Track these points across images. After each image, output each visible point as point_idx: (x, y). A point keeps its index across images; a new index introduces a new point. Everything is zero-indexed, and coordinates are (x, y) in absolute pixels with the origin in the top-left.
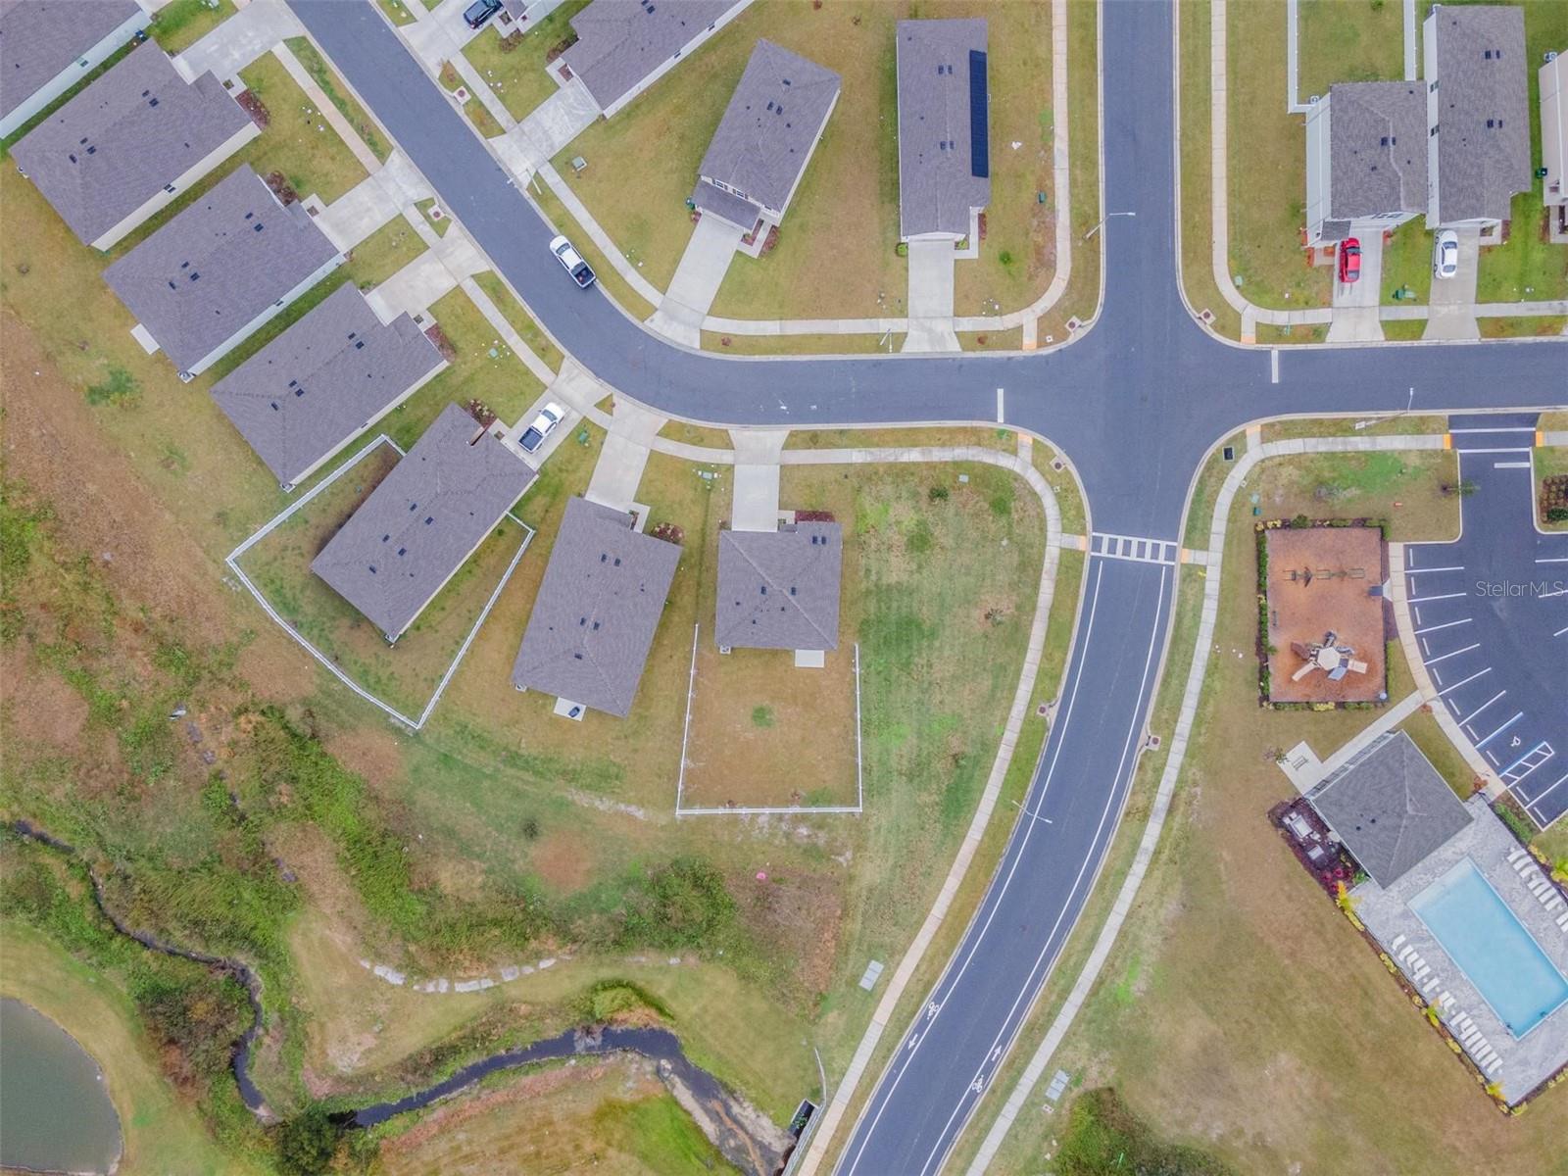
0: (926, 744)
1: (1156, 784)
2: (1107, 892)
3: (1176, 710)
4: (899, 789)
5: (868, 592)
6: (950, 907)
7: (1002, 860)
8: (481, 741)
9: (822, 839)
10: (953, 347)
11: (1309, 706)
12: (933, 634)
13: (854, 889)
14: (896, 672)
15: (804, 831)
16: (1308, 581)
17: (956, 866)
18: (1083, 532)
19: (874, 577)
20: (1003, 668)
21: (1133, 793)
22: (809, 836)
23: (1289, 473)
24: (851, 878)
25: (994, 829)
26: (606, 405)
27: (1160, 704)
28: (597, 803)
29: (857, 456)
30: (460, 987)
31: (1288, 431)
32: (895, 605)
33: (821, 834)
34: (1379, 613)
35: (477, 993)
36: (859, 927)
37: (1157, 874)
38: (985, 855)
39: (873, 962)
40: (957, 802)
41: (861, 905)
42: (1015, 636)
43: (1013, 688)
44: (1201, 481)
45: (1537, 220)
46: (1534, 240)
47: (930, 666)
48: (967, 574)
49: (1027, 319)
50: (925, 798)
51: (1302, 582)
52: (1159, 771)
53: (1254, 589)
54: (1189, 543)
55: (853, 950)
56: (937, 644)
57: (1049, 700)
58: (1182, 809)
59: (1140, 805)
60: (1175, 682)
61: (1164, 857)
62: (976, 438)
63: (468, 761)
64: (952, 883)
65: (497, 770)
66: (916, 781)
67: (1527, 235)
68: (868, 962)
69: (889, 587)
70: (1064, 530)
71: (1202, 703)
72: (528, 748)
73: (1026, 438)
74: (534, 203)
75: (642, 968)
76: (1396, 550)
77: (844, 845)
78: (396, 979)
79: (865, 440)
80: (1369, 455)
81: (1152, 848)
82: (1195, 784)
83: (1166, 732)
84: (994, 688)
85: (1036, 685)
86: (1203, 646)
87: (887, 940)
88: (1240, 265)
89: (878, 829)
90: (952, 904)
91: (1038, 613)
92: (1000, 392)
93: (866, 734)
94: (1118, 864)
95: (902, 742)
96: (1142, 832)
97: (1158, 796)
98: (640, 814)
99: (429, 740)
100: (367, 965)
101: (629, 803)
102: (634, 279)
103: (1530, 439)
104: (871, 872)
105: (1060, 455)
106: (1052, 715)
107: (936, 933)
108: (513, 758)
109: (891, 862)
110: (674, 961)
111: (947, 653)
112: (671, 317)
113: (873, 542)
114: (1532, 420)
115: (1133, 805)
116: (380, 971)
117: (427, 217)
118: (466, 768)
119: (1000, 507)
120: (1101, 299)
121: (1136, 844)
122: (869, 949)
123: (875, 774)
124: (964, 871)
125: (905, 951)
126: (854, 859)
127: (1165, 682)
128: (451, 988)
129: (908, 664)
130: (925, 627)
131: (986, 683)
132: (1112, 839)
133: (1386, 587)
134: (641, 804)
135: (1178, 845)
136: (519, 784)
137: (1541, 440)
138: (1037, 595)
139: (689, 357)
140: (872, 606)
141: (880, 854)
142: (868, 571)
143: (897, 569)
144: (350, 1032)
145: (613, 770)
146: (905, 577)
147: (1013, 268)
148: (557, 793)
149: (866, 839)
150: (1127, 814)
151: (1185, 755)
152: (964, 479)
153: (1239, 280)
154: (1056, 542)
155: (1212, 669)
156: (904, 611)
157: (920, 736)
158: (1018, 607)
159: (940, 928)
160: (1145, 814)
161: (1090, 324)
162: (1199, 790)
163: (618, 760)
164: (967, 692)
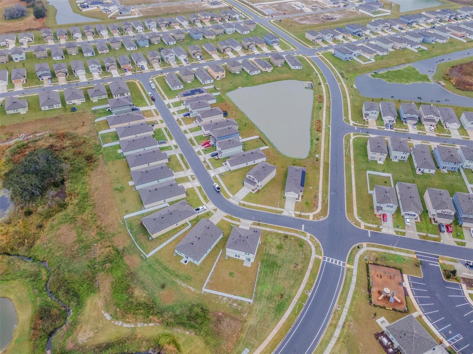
0: (274, 292)
1: (339, 319)
2: (323, 346)
3: (345, 300)
4: (264, 302)
5: (265, 254)
6: (273, 338)
7: (291, 329)
8: (160, 264)
9: (240, 308)
10: (294, 216)
11: (384, 308)
12: (280, 267)
13: (245, 324)
14: (269, 273)
15: (235, 305)
16: (381, 277)
17: (277, 326)
18: (321, 255)
19: (267, 251)
20: (297, 280)
21: (332, 320)
22: (236, 306)
23: (373, 254)
24: (245, 321)
25: (290, 319)
26: (215, 210)
27: (340, 298)
28: (183, 284)
29: (268, 229)
30: (125, 325)
31: (373, 246)
32: (271, 258)
33: (240, 307)
34: (402, 289)
35: (128, 328)
36: (245, 336)
37: (339, 345)
38: (286, 326)
39: (246, 348)
40: (280, 309)
41: (247, 330)
42: (302, 273)
43: (300, 285)
44: (352, 251)
45: (428, 220)
46: (428, 223)
47: (278, 274)
48: (291, 257)
49: (311, 215)
50: (271, 305)
51: (380, 277)
52: (340, 315)
53: (366, 276)
54: (348, 263)
55: (241, 343)
56: (281, 269)
57: (309, 290)
58: (347, 327)
59: (334, 323)
60: (344, 294)
61: (341, 340)
62: (297, 232)
63: (155, 267)
64: (275, 331)
65: (161, 271)
66: (269, 300)
67: (426, 222)
68: (245, 348)
69: (270, 255)
70: (316, 254)
71: (353, 300)
72: (171, 267)
73: (309, 235)
74: (213, 179)
75: (178, 333)
76: (405, 276)
77: (245, 311)
78: (108, 318)
79: (271, 227)
80: (395, 255)
81: (337, 337)
82: (351, 321)
83: (342, 305)
84: (295, 283)
85: (306, 286)
86: (353, 287)
87: (252, 343)
88: (360, 214)
89: (256, 310)
90: (274, 337)
91: (308, 270)
92: (303, 225)
93: (258, 285)
94: (326, 339)
95: (267, 289)
96: (334, 331)
97: (339, 322)
98: (193, 289)
99: (148, 261)
100: (103, 312)
101: (191, 286)
102: (228, 192)
103: (438, 261)
104: (252, 321)
105: (316, 239)
106: (309, 294)
107: (268, 345)
108: (166, 269)
109: (258, 320)
110: (187, 333)
111: (283, 272)
112: (234, 199)
113: (269, 245)
114: (438, 257)
115: (332, 323)
116: (106, 315)
117: (192, 177)
118: (154, 269)
119: (301, 246)
120: (328, 214)
121: (332, 335)
122: (246, 344)
123: (258, 295)
124: (279, 329)
125: (257, 348)
126: (247, 316)
127: (342, 293)
128: (122, 325)
129: (272, 272)
130: (278, 265)
131: (292, 282)
132: (325, 331)
133: (404, 283)
134: (194, 287)
135: (346, 338)
136: (165, 276)
137: (441, 261)
138: (308, 265)
139: (236, 206)
140: (266, 257)
141: (255, 317)
142: (266, 250)
143: (273, 251)
144: (88, 330)
145: (190, 278)
146: (275, 254)
147: (308, 205)
148: (174, 280)
149: (252, 312)
150: (330, 325)
151: (348, 313)
152: (292, 238)
153: (360, 217)
154: (314, 256)
155: (355, 292)
156: (273, 260)
157: (272, 289)
158: (303, 267)
159: (269, 343)
160: (335, 326)
161: (325, 218)
162: (352, 323)
163: (192, 276)
164: (287, 283)
